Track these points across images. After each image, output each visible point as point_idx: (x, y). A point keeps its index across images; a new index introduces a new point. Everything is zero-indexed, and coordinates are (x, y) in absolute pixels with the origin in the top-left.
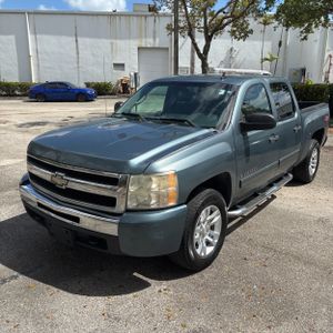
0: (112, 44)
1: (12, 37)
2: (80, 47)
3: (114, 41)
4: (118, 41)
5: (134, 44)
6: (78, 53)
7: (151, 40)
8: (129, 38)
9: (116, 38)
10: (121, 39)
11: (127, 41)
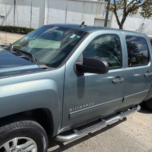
0: (82, 15)
1: (38, 8)
2: (67, 15)
3: (83, 14)
4: (86, 15)
5: (93, 17)
6: (66, 18)
7: (101, 16)
8: (91, 13)
9: (85, 13)
10: (87, 14)
11: (90, 15)
